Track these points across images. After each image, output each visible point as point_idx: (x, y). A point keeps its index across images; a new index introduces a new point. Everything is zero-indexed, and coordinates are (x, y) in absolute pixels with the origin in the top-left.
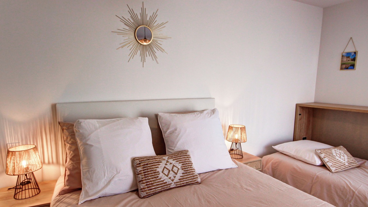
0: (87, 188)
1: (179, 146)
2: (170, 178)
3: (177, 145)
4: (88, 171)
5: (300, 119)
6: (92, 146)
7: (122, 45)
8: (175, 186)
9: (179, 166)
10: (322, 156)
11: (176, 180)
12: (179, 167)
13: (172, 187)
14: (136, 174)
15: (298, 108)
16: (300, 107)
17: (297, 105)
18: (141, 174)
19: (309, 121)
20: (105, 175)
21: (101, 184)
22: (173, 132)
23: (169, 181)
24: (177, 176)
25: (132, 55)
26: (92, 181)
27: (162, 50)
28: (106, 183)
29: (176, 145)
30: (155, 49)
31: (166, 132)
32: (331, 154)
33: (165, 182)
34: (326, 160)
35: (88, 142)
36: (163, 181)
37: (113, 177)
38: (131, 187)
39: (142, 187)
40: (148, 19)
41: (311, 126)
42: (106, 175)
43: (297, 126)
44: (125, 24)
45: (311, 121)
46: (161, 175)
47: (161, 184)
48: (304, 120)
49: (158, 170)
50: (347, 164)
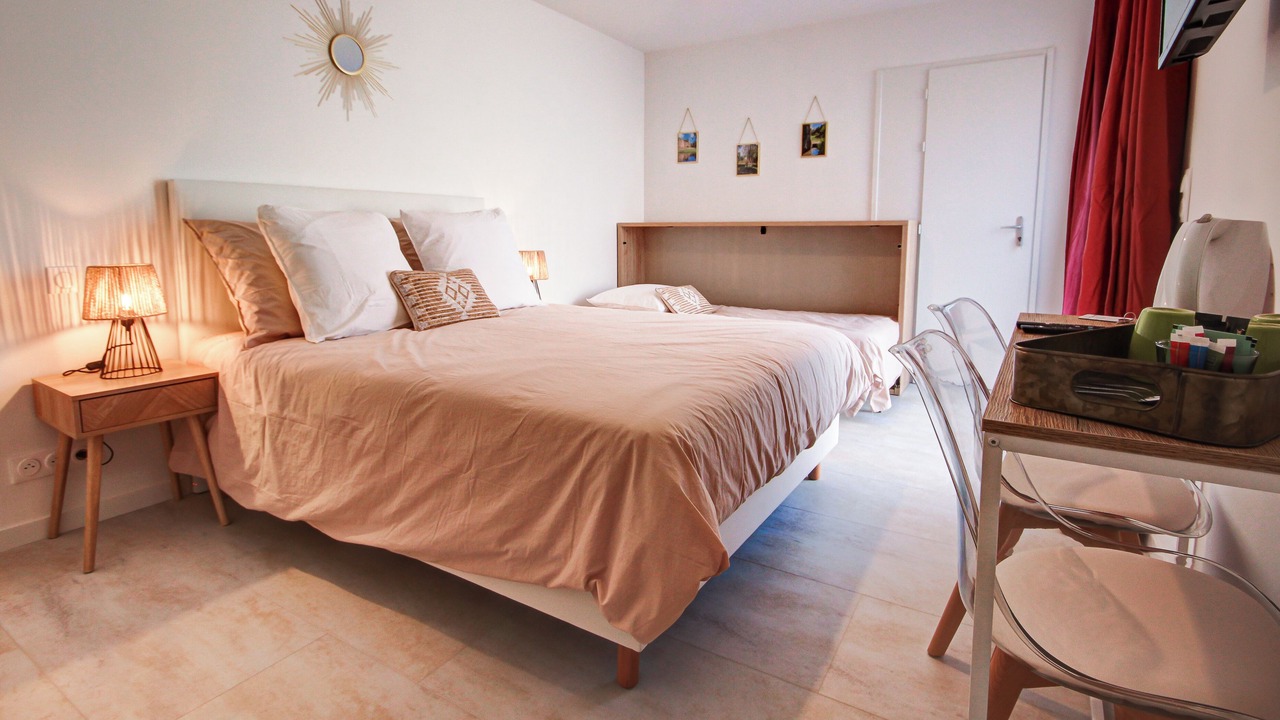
0: (319, 321)
1: (453, 264)
2: (459, 303)
3: (450, 264)
4: (316, 291)
5: (626, 252)
6: (312, 248)
7: (306, 68)
8: (467, 318)
9: (469, 287)
10: (666, 296)
11: (468, 307)
12: (469, 289)
13: (463, 318)
14: (401, 298)
15: (621, 230)
16: (624, 228)
17: (618, 226)
18: (412, 294)
19: (639, 258)
20: (350, 297)
21: (347, 312)
22: (438, 241)
23: (459, 308)
24: (468, 301)
25: (327, 93)
26: (327, 307)
27: (383, 90)
28: (354, 310)
29: (447, 263)
30: (369, 86)
31: (423, 241)
32: (677, 294)
33: (452, 307)
34: (671, 302)
35: (303, 242)
36: (449, 306)
37: (366, 300)
38: (395, 322)
39: (419, 314)
40: (354, 22)
41: (642, 267)
42: (353, 296)
43: (622, 264)
44: (310, 26)
45: (643, 258)
46: (445, 297)
47: (448, 311)
48: (632, 254)
49: (439, 289)
50: (699, 308)
